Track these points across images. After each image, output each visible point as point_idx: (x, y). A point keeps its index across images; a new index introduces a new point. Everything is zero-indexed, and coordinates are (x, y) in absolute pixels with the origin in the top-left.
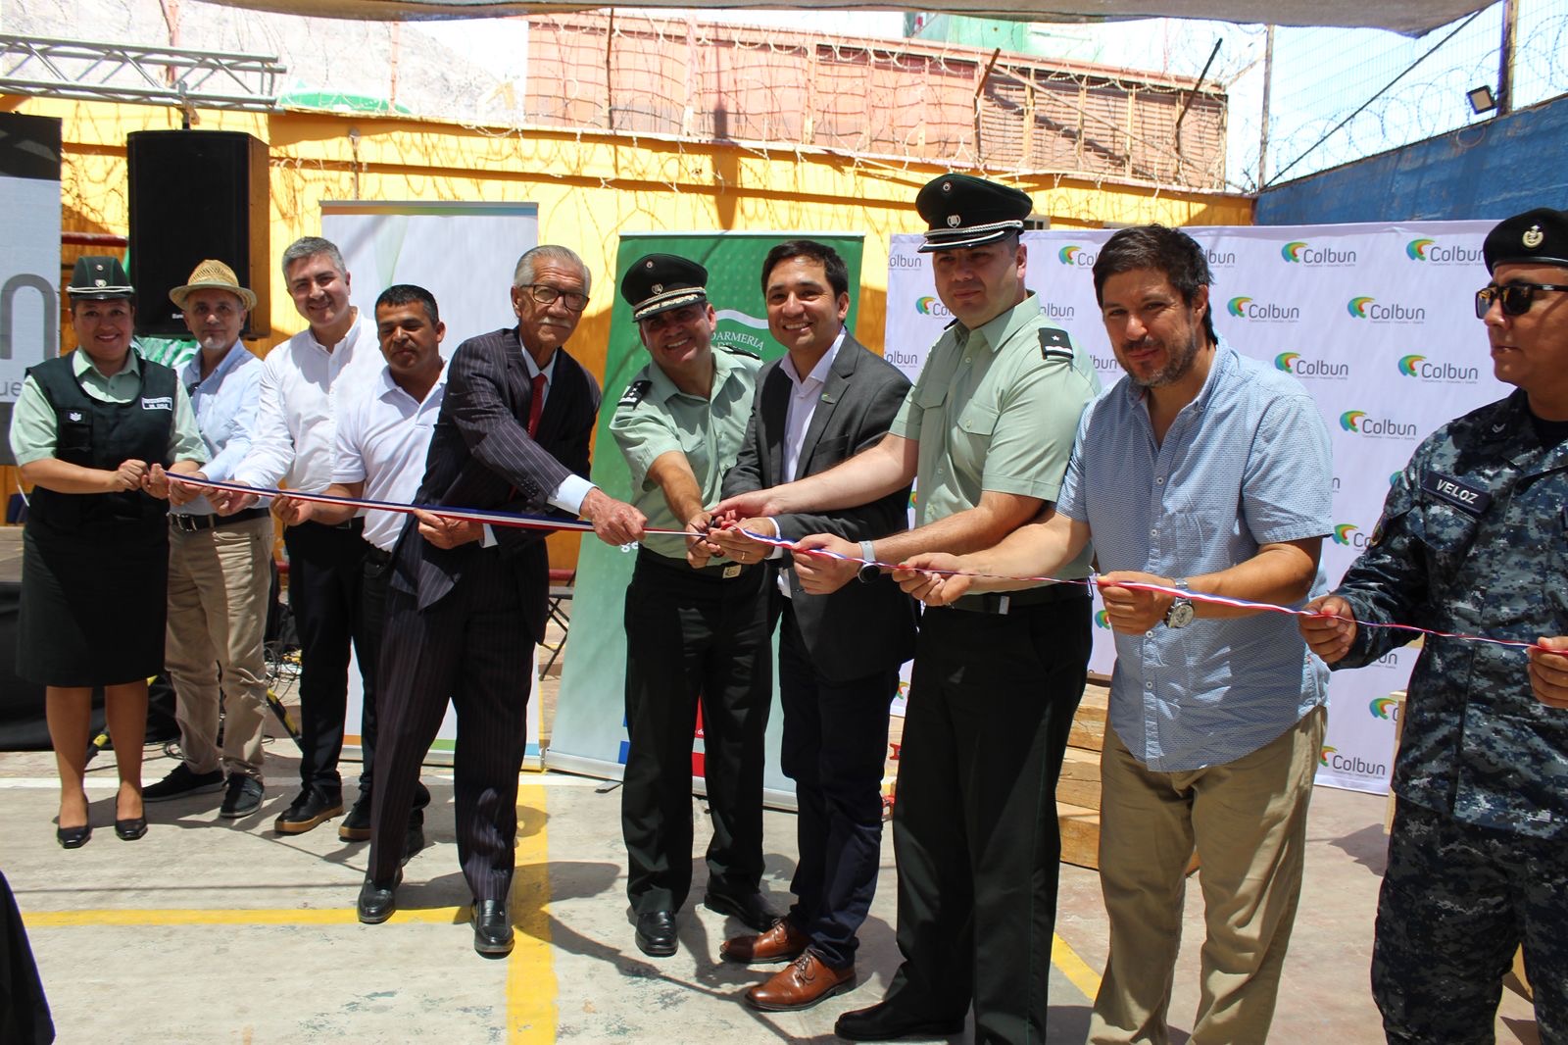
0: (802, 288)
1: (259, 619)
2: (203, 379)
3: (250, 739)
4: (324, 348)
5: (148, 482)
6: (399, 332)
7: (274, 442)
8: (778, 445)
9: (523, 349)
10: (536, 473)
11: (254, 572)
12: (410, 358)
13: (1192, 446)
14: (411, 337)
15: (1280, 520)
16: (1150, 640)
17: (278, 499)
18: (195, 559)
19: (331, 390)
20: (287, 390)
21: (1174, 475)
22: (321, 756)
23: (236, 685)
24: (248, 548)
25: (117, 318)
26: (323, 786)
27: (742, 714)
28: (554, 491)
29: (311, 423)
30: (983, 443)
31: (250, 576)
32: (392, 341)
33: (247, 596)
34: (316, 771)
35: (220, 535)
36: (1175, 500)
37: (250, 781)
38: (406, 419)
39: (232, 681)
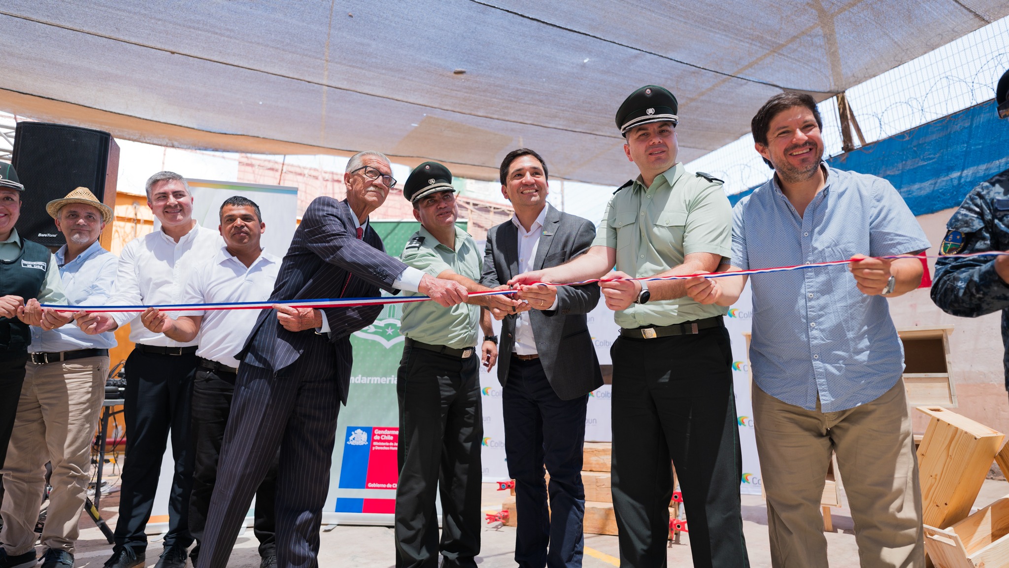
0: (532, 170)
1: (92, 427)
2: (65, 263)
3: (69, 519)
4: (172, 239)
5: (23, 312)
6: (239, 221)
7: (129, 295)
8: (515, 263)
9: (351, 210)
10: (385, 265)
11: (93, 393)
12: (245, 238)
13: (827, 211)
14: (246, 226)
15: (900, 241)
16: (814, 328)
17: (149, 312)
18: (44, 384)
19: (176, 265)
20: (142, 264)
21: (817, 229)
22: (133, 524)
23: (65, 477)
24: (91, 376)
25: (7, 202)
26: (133, 547)
27: (468, 445)
28: (399, 276)
29: (159, 285)
30: (681, 231)
31: (89, 395)
32: (233, 227)
33: (85, 410)
34: (128, 536)
35: (68, 366)
36: (821, 242)
37: (64, 554)
38: (238, 276)
39: (60, 474)
